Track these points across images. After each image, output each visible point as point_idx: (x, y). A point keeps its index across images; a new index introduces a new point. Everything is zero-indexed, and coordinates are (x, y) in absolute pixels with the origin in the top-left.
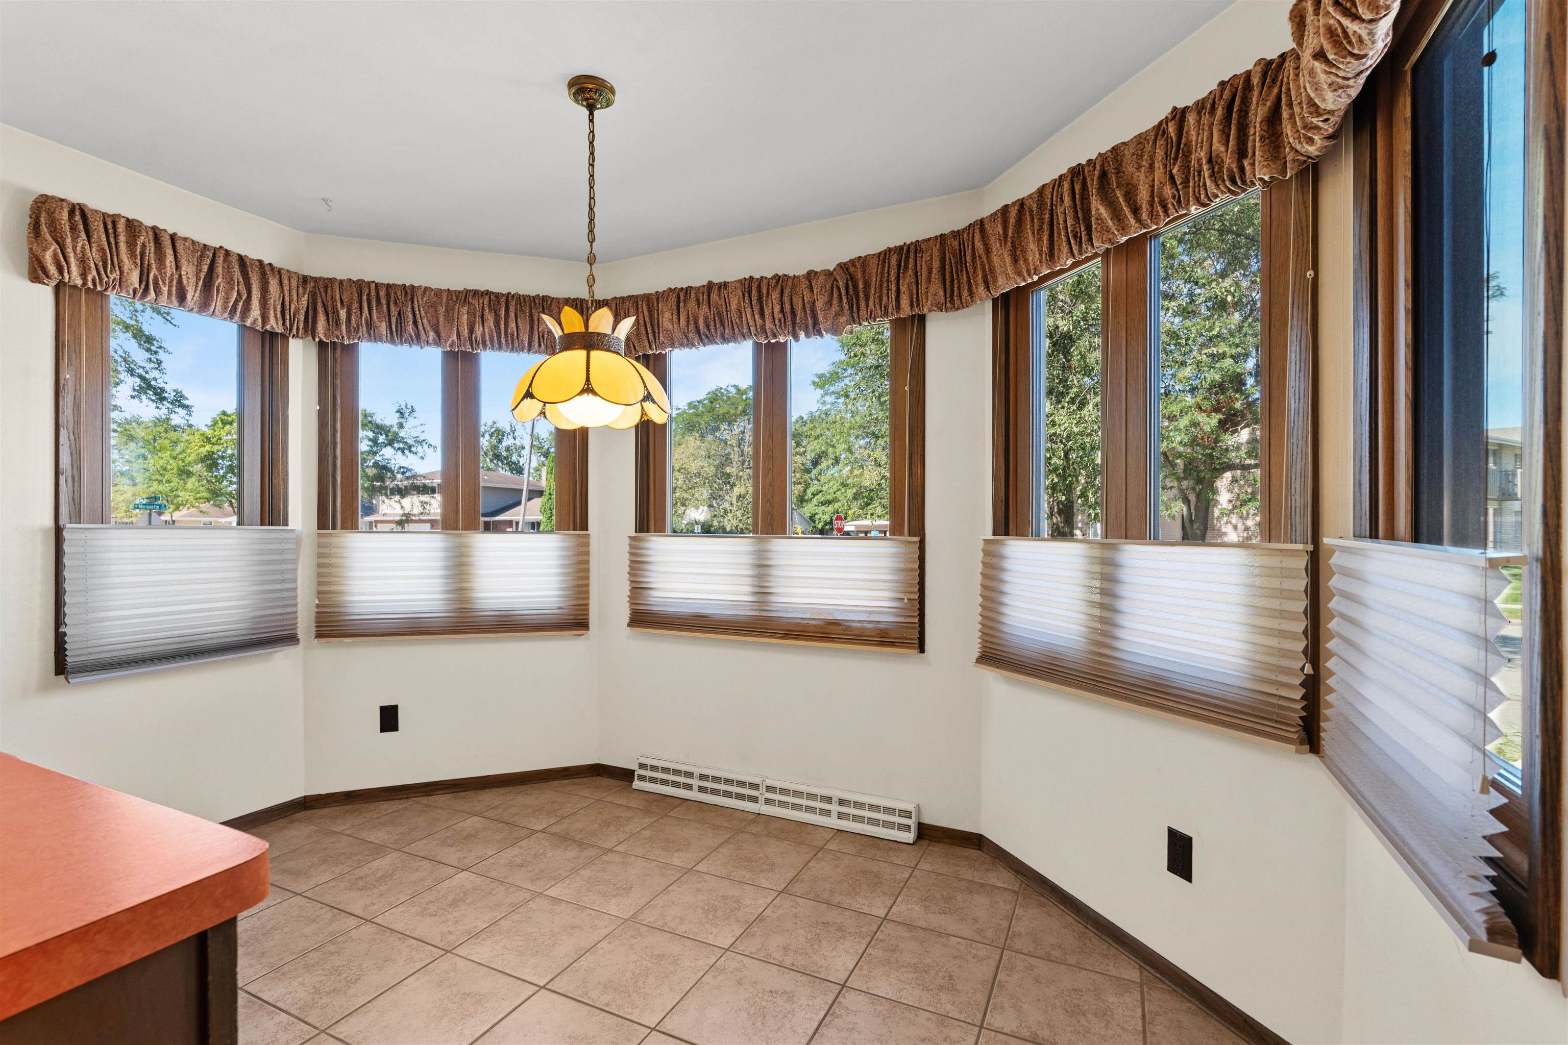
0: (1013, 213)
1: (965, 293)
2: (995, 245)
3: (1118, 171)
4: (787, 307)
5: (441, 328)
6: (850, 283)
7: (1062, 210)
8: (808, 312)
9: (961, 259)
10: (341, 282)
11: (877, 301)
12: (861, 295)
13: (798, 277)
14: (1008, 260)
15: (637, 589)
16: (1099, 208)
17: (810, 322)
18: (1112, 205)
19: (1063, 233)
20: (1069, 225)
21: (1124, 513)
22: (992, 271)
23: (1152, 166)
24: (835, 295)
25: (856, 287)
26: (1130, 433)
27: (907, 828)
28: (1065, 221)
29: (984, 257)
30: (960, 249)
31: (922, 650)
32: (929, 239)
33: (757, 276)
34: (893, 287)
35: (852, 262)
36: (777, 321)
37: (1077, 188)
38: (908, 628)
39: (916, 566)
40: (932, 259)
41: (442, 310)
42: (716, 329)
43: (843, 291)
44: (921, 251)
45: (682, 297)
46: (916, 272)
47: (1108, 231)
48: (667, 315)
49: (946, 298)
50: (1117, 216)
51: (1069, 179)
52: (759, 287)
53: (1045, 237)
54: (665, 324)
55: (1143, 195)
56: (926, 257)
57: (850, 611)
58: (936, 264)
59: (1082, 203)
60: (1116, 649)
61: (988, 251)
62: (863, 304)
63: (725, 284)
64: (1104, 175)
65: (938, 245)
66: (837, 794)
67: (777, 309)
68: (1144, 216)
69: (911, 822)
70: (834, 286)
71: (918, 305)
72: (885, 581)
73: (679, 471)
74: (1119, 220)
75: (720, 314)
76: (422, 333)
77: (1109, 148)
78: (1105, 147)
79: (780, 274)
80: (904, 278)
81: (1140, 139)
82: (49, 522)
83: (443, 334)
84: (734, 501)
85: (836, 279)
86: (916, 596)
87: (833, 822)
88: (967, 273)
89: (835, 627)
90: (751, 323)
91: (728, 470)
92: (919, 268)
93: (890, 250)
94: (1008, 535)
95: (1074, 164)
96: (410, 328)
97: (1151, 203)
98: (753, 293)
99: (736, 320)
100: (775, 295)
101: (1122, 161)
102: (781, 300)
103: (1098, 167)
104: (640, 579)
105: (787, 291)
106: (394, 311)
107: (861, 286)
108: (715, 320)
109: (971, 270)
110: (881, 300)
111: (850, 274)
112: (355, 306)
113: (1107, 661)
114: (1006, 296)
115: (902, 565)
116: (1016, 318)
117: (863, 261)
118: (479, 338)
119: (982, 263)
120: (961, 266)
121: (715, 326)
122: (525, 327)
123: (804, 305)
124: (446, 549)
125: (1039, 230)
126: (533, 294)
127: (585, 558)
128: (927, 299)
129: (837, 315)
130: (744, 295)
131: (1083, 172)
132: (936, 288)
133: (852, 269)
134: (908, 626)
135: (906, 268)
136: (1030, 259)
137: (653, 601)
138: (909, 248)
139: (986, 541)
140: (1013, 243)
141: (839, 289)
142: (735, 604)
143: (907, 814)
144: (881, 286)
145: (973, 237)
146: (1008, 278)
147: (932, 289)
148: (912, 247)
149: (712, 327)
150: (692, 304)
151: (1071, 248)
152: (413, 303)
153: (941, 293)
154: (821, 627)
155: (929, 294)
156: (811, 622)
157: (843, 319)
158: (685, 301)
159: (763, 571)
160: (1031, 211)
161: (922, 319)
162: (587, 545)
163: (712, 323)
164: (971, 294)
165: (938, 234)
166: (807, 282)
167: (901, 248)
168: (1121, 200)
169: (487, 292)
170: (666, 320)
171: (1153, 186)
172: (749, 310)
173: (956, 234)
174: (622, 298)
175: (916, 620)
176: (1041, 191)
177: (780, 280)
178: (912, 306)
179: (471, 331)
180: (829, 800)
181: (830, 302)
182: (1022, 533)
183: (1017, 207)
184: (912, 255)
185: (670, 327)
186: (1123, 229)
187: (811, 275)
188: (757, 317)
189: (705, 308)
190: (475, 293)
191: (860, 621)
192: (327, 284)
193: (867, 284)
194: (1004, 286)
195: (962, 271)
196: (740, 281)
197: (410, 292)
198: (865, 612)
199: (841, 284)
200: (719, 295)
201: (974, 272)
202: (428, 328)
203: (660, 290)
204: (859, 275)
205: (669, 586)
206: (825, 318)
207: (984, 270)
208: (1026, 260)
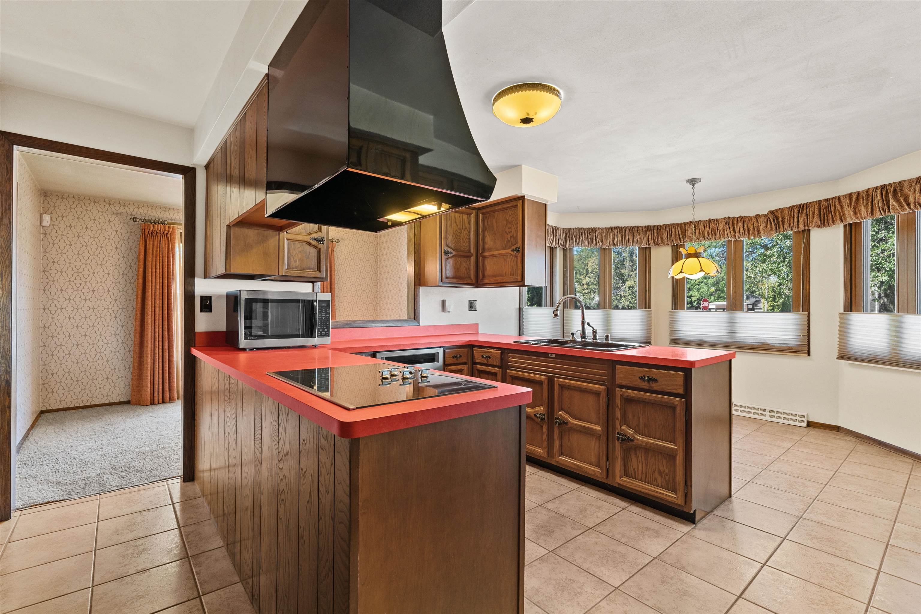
0: (854, 197)
1: (831, 222)
2: (846, 208)
3: (901, 190)
4: (746, 228)
5: (604, 241)
6: (775, 219)
7: (877, 200)
8: (756, 230)
9: (828, 209)
10: (573, 229)
11: (788, 225)
12: (781, 223)
13: (751, 217)
14: (852, 213)
15: (673, 330)
16: (892, 202)
17: (756, 233)
18: (898, 201)
19: (877, 208)
20: (880, 206)
21: (906, 304)
22: (844, 215)
23: (915, 192)
24: (769, 223)
25: (778, 220)
26: (909, 277)
27: (803, 422)
28: (878, 204)
29: (840, 210)
30: (828, 206)
31: (809, 354)
32: (813, 202)
33: (731, 216)
34: (796, 220)
35: (776, 210)
36: (741, 234)
37: (884, 193)
38: (802, 346)
39: (807, 323)
40: (814, 209)
41: (604, 235)
42: (712, 236)
43: (772, 222)
44: (809, 206)
45: (697, 225)
46: (807, 215)
47: (897, 209)
48: (690, 231)
49: (821, 224)
50: (901, 205)
51: (880, 190)
52: (733, 221)
53: (869, 208)
54: (688, 234)
55: (911, 200)
56: (812, 209)
57: (774, 340)
58: (817, 212)
59: (886, 198)
60: (902, 351)
61: (842, 208)
62: (781, 226)
63: (717, 220)
64: (895, 190)
65: (818, 204)
66: (768, 408)
67: (741, 229)
68: (912, 207)
69: (805, 420)
70: (768, 220)
71: (808, 226)
72: (792, 329)
73: (591, 273)
74: (902, 207)
75: (714, 231)
76: (598, 243)
77: (898, 181)
78: (897, 180)
79: (742, 216)
80: (801, 217)
81: (911, 181)
82: (518, 307)
83: (604, 243)
84: (627, 289)
85: (769, 218)
86: (807, 334)
87: (767, 418)
88: (832, 214)
89: (767, 346)
90: (729, 234)
91: (623, 271)
92: (808, 212)
93: (794, 206)
94: (852, 311)
95: (883, 184)
96: (594, 242)
97: (915, 203)
98: (730, 223)
99: (721, 232)
100: (741, 224)
101: (903, 187)
102: (744, 226)
103: (892, 188)
104: (675, 327)
105: (746, 223)
106: (589, 237)
107: (780, 219)
108: (712, 233)
109: (834, 215)
110: (790, 224)
111: (775, 215)
112: (578, 236)
113: (898, 355)
114: (851, 225)
115: (799, 323)
116: (856, 231)
117: (782, 210)
118: (616, 243)
119: (839, 212)
120: (829, 212)
121: (712, 234)
122: (631, 238)
123: (754, 227)
124: (603, 315)
125: (866, 205)
126: (633, 226)
127: (650, 319)
128: (812, 224)
129: (770, 231)
130: (726, 224)
131: (886, 187)
132: (817, 220)
133: (776, 213)
134: (803, 346)
135: (802, 213)
136: (863, 214)
137: (679, 335)
138: (803, 206)
139: (840, 314)
140: (854, 208)
141: (770, 221)
142: (720, 337)
143: (804, 417)
144: (790, 219)
145: (835, 202)
146: (852, 219)
147: (814, 221)
148: (805, 206)
149: (710, 236)
150: (702, 227)
151: (881, 213)
152: (595, 233)
153: (819, 222)
154: (760, 345)
155: (813, 222)
156: (755, 344)
157: (772, 232)
158: (698, 226)
159: (732, 324)
160: (863, 197)
161: (809, 231)
162: (651, 314)
163: (711, 234)
164: (833, 222)
165: (818, 200)
166: (756, 219)
167: (800, 205)
168: (902, 201)
169: (618, 227)
170: (689, 233)
171: (915, 198)
172: (728, 230)
173: (826, 200)
174: (668, 225)
175: (807, 343)
176: (867, 191)
177: (742, 219)
178: (804, 226)
179: (613, 241)
180: (765, 410)
181: (766, 226)
182: (858, 311)
183: (856, 195)
184: (805, 208)
185: (691, 235)
186: (903, 210)
187: (757, 217)
188: (732, 232)
189: (708, 229)
190: (615, 228)
191: (779, 344)
192: (569, 230)
193: (783, 219)
194: (849, 221)
195: (829, 213)
196: (724, 219)
197: (594, 230)
198: (782, 340)
199: (772, 220)
200: (714, 224)
201: (835, 215)
202: (600, 241)
203: (686, 221)
204: (780, 216)
205: (685, 329)
206: (764, 232)
207: (840, 215)
208: (860, 214)
